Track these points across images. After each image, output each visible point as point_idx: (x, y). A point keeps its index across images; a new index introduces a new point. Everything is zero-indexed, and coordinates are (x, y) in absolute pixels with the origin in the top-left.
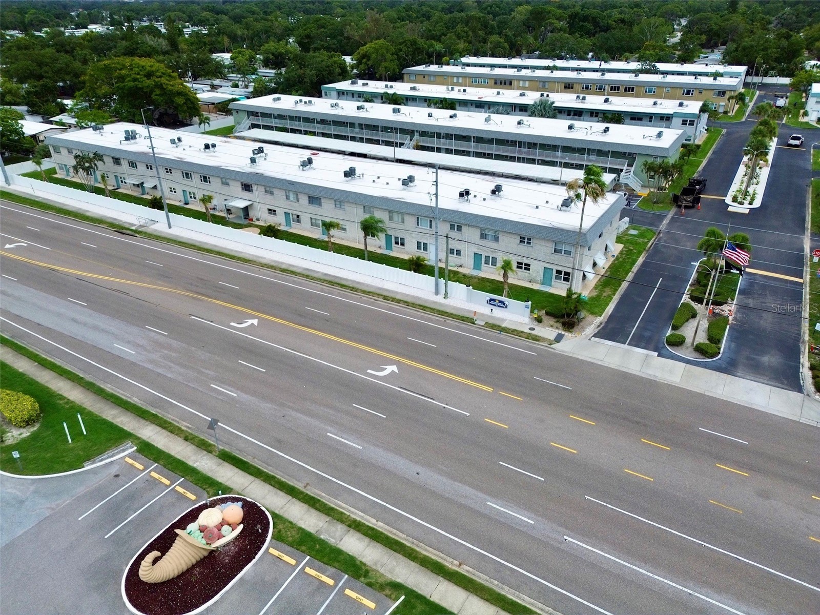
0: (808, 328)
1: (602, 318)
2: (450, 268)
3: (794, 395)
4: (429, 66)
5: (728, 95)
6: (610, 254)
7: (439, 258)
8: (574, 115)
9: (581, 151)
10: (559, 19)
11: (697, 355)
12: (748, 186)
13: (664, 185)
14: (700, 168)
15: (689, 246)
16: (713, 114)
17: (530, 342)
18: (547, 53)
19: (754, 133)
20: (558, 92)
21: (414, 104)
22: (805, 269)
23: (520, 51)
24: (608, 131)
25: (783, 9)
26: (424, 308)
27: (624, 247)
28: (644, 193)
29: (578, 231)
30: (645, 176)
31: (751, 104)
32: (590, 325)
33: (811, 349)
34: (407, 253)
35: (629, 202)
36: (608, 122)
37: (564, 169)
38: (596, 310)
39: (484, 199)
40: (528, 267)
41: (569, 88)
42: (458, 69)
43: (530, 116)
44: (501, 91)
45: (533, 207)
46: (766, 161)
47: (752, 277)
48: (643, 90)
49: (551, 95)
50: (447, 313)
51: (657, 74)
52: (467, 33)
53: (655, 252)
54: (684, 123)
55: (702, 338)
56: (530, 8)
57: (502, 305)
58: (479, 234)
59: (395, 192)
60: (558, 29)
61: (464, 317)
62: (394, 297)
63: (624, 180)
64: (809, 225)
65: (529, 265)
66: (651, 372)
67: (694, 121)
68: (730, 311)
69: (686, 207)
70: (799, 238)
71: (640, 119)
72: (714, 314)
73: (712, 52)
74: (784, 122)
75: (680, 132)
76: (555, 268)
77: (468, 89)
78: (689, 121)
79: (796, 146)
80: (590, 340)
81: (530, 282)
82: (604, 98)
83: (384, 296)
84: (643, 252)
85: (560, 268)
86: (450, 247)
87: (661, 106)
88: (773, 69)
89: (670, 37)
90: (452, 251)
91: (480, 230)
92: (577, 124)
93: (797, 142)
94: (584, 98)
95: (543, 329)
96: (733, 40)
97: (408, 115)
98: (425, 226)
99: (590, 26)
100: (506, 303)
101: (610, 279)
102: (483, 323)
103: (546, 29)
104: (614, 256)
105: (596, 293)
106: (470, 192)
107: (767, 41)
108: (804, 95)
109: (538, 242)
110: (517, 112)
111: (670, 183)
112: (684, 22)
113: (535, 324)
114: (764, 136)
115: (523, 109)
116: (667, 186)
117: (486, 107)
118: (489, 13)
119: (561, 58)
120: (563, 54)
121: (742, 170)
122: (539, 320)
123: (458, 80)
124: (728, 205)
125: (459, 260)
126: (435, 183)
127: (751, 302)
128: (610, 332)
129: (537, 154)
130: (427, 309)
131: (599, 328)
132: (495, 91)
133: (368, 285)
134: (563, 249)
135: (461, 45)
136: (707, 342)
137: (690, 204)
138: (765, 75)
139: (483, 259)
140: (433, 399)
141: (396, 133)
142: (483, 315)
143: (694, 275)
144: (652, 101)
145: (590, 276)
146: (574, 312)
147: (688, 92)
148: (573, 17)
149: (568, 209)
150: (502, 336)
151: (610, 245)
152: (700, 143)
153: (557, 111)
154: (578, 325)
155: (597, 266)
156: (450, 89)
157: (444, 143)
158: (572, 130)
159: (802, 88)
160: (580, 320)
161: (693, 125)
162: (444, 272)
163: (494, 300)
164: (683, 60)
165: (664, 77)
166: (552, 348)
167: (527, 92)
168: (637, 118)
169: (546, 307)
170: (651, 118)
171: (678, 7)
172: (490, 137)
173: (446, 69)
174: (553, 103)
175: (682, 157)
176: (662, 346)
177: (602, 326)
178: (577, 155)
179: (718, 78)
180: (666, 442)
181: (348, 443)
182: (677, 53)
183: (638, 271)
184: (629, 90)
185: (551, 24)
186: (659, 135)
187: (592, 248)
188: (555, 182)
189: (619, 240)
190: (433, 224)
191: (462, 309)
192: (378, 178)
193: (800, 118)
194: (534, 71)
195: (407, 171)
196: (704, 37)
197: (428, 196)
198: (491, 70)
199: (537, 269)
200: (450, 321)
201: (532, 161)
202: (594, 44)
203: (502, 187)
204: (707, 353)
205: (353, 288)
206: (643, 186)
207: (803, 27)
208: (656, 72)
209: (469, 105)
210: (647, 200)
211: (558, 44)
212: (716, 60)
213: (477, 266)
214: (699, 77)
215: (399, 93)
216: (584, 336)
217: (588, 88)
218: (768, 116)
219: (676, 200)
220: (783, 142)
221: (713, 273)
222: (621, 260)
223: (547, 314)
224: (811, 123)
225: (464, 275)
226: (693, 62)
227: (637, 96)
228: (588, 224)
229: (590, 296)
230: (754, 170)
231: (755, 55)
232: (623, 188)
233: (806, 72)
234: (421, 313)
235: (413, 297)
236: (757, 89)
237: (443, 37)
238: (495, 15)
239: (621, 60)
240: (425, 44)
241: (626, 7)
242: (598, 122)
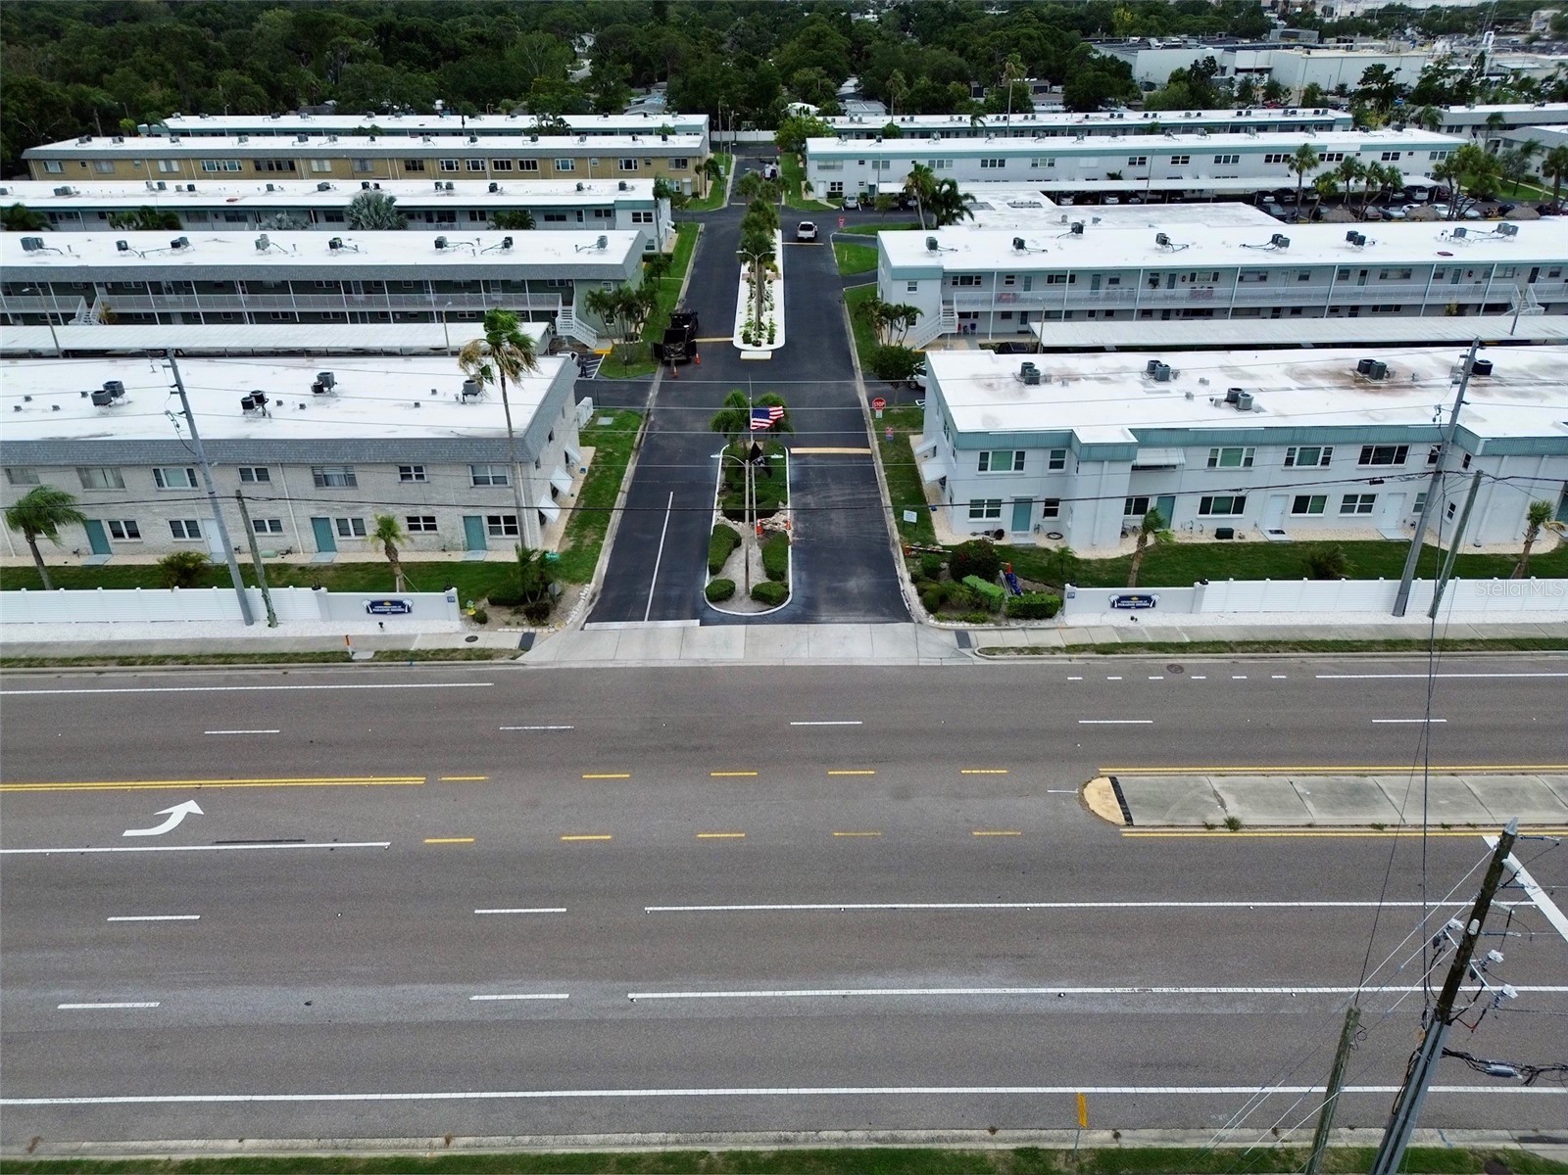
0: (894, 521)
1: (593, 584)
2: (264, 561)
3: (902, 627)
4: (89, 140)
5: (691, 164)
6: (577, 469)
7: (233, 546)
8: (440, 220)
9: (472, 286)
10: (357, 34)
11: (757, 606)
12: (760, 314)
13: (633, 330)
14: (682, 294)
15: (701, 428)
16: (677, 199)
17: (475, 666)
18: (352, 104)
19: (746, 225)
20: (395, 178)
21: (74, 225)
22: (868, 431)
23: (294, 100)
24: (511, 243)
25: (735, 20)
26: (227, 658)
27: (597, 451)
28: (604, 348)
29: (507, 436)
30: (597, 318)
31: (730, 178)
32: (577, 603)
33: (906, 551)
34: (152, 551)
35: (583, 369)
36: (507, 228)
37: (448, 325)
38: (580, 573)
39: (302, 406)
40: (430, 523)
41: (415, 169)
42: (163, 143)
43: (351, 229)
44: (276, 183)
45: (409, 406)
46: (775, 269)
47: (803, 461)
48: (552, 165)
49: (383, 184)
50: (283, 655)
51: (568, 135)
52: (162, 65)
53: (650, 449)
54: (636, 218)
55: (758, 577)
56: (289, 14)
57: (400, 608)
58: (311, 478)
59: (82, 423)
60: (360, 55)
61: (324, 654)
62: (146, 654)
63: (563, 330)
64: (857, 362)
65: (432, 519)
66: (696, 655)
67: (650, 214)
68: (786, 522)
69: (678, 363)
70: (849, 385)
71: (562, 218)
72: (765, 533)
73: (648, 92)
74: (783, 203)
75: (634, 234)
76: (484, 514)
77: (198, 184)
78: (642, 215)
79: (809, 240)
80: (582, 629)
81: (444, 550)
82: (487, 183)
83: (120, 658)
84: (630, 454)
85: (494, 513)
86: (252, 516)
87: (591, 192)
88: (746, 117)
89: (572, 69)
90: (259, 525)
91: (310, 471)
92: (450, 236)
93: (810, 234)
94: (449, 187)
95: (493, 634)
96: (675, 71)
97: (65, 250)
98: (178, 484)
99: (419, 47)
100: (406, 602)
101: (589, 513)
102: (370, 655)
103: (335, 55)
104: (583, 470)
105: (572, 544)
106: (266, 396)
107: (725, 71)
108: (799, 157)
109: (438, 470)
110: (322, 223)
111: (642, 325)
112: (589, 41)
113: (475, 630)
114: (762, 229)
115: (333, 216)
116: (638, 332)
117: (250, 218)
118: (202, 25)
119: (383, 112)
120: (385, 104)
121: (744, 289)
122: (481, 619)
123: (169, 166)
124: (739, 351)
125: (281, 540)
126: (176, 389)
127: (811, 500)
128: (614, 606)
129: (388, 303)
130: (235, 660)
131: (593, 604)
132: (263, 184)
133: (69, 645)
134: (490, 475)
135: (156, 93)
136: (767, 580)
137: (683, 358)
138: (738, 128)
139: (334, 527)
140: (301, 841)
141: (47, 293)
142: (366, 638)
143: (720, 476)
144: (572, 183)
145: (553, 515)
146: (541, 586)
147: (629, 164)
148: (384, 31)
149: (478, 397)
150: (415, 669)
151: (571, 452)
152: (670, 251)
153: (403, 216)
154: (555, 609)
155: (559, 494)
156: (155, 186)
157: (173, 303)
158: (445, 249)
159: (795, 147)
160: (556, 599)
161: (651, 220)
162: (254, 573)
163: (381, 603)
164: (606, 108)
165: (582, 140)
166: (519, 664)
167: (332, 182)
168: (555, 216)
169: (487, 590)
170: (580, 214)
171: (571, 13)
172: (279, 279)
173: (131, 144)
174: (392, 200)
175: (648, 278)
176: (702, 606)
177: (596, 599)
178: (466, 294)
179: (669, 137)
180: (749, 763)
181: (120, 1005)
182: (592, 95)
183: (631, 488)
184: (528, 166)
185: (344, 46)
186: (602, 243)
187: (542, 462)
188: (438, 352)
189: (585, 439)
190: (199, 476)
191: (317, 638)
192: (28, 399)
193: (804, 194)
194: (335, 140)
195: (98, 374)
196: (628, 67)
197: (167, 419)
198: (240, 141)
199: (450, 522)
200: (296, 670)
201: (381, 318)
202: (441, 84)
203: (333, 377)
204: (771, 598)
205: (31, 660)
206: (599, 337)
207: (770, 48)
208: (566, 131)
209: (210, 217)
210: (612, 361)
211: (369, 84)
212: (658, 107)
213: (325, 544)
214: (639, 137)
215: (28, 203)
216: (571, 626)
217: (452, 166)
218: (760, 196)
219: (659, 354)
220: (790, 236)
221: (747, 466)
222: (597, 474)
223: (493, 602)
224: (820, 201)
225: (302, 568)
226: (622, 112)
227: (545, 177)
228: (521, 420)
229: (561, 550)
230: (761, 287)
231: (715, 95)
232: (567, 345)
233: (793, 120)
234: (223, 672)
235: (194, 641)
236: (733, 152)
237: (106, 76)
238: (218, 29)
239: (499, 113)
240: (65, 91)
241: (480, 13)
242: (488, 229)
